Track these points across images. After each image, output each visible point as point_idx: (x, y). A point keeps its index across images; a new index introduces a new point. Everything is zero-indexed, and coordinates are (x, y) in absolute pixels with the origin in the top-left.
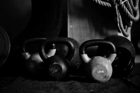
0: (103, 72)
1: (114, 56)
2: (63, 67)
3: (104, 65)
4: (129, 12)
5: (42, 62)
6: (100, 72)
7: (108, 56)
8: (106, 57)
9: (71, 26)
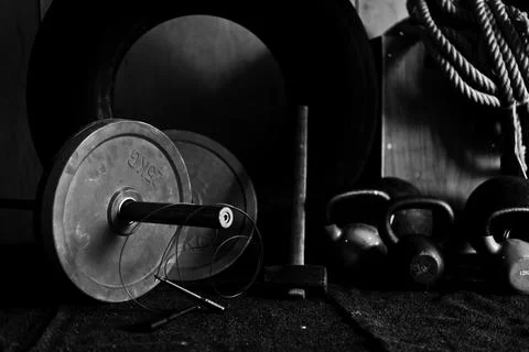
6: (525, 272)
9: (389, 146)
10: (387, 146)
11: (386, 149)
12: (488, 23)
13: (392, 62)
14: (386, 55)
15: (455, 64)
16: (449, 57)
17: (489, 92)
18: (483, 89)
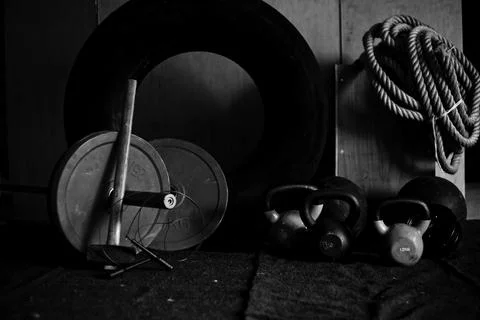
0: (408, 250)
1: (427, 224)
2: (343, 238)
3: (411, 238)
4: (457, 132)
5: (302, 229)
6: (404, 249)
7: (416, 224)
8: (413, 225)
9: (342, 151)
10: (339, 151)
11: (339, 154)
12: (415, 53)
13: (343, 85)
14: (339, 79)
15: (385, 87)
16: (381, 81)
17: (413, 109)
18: (408, 106)
